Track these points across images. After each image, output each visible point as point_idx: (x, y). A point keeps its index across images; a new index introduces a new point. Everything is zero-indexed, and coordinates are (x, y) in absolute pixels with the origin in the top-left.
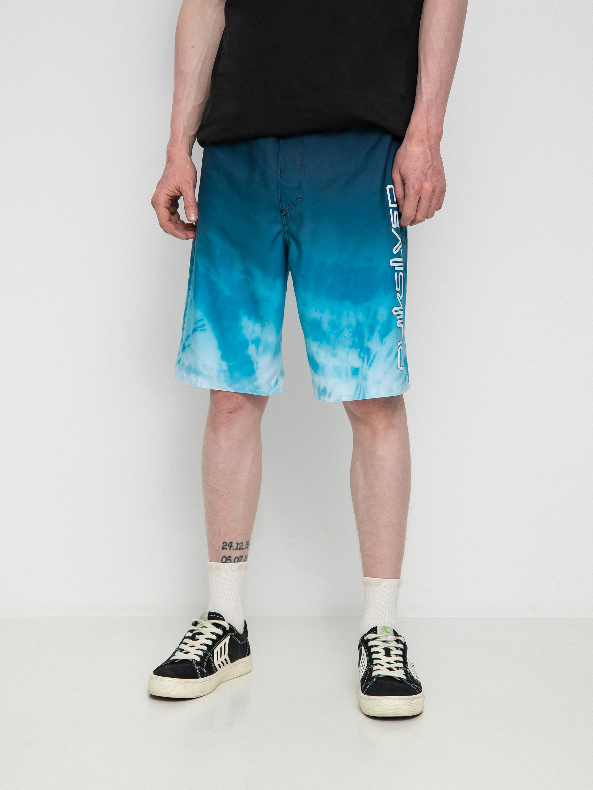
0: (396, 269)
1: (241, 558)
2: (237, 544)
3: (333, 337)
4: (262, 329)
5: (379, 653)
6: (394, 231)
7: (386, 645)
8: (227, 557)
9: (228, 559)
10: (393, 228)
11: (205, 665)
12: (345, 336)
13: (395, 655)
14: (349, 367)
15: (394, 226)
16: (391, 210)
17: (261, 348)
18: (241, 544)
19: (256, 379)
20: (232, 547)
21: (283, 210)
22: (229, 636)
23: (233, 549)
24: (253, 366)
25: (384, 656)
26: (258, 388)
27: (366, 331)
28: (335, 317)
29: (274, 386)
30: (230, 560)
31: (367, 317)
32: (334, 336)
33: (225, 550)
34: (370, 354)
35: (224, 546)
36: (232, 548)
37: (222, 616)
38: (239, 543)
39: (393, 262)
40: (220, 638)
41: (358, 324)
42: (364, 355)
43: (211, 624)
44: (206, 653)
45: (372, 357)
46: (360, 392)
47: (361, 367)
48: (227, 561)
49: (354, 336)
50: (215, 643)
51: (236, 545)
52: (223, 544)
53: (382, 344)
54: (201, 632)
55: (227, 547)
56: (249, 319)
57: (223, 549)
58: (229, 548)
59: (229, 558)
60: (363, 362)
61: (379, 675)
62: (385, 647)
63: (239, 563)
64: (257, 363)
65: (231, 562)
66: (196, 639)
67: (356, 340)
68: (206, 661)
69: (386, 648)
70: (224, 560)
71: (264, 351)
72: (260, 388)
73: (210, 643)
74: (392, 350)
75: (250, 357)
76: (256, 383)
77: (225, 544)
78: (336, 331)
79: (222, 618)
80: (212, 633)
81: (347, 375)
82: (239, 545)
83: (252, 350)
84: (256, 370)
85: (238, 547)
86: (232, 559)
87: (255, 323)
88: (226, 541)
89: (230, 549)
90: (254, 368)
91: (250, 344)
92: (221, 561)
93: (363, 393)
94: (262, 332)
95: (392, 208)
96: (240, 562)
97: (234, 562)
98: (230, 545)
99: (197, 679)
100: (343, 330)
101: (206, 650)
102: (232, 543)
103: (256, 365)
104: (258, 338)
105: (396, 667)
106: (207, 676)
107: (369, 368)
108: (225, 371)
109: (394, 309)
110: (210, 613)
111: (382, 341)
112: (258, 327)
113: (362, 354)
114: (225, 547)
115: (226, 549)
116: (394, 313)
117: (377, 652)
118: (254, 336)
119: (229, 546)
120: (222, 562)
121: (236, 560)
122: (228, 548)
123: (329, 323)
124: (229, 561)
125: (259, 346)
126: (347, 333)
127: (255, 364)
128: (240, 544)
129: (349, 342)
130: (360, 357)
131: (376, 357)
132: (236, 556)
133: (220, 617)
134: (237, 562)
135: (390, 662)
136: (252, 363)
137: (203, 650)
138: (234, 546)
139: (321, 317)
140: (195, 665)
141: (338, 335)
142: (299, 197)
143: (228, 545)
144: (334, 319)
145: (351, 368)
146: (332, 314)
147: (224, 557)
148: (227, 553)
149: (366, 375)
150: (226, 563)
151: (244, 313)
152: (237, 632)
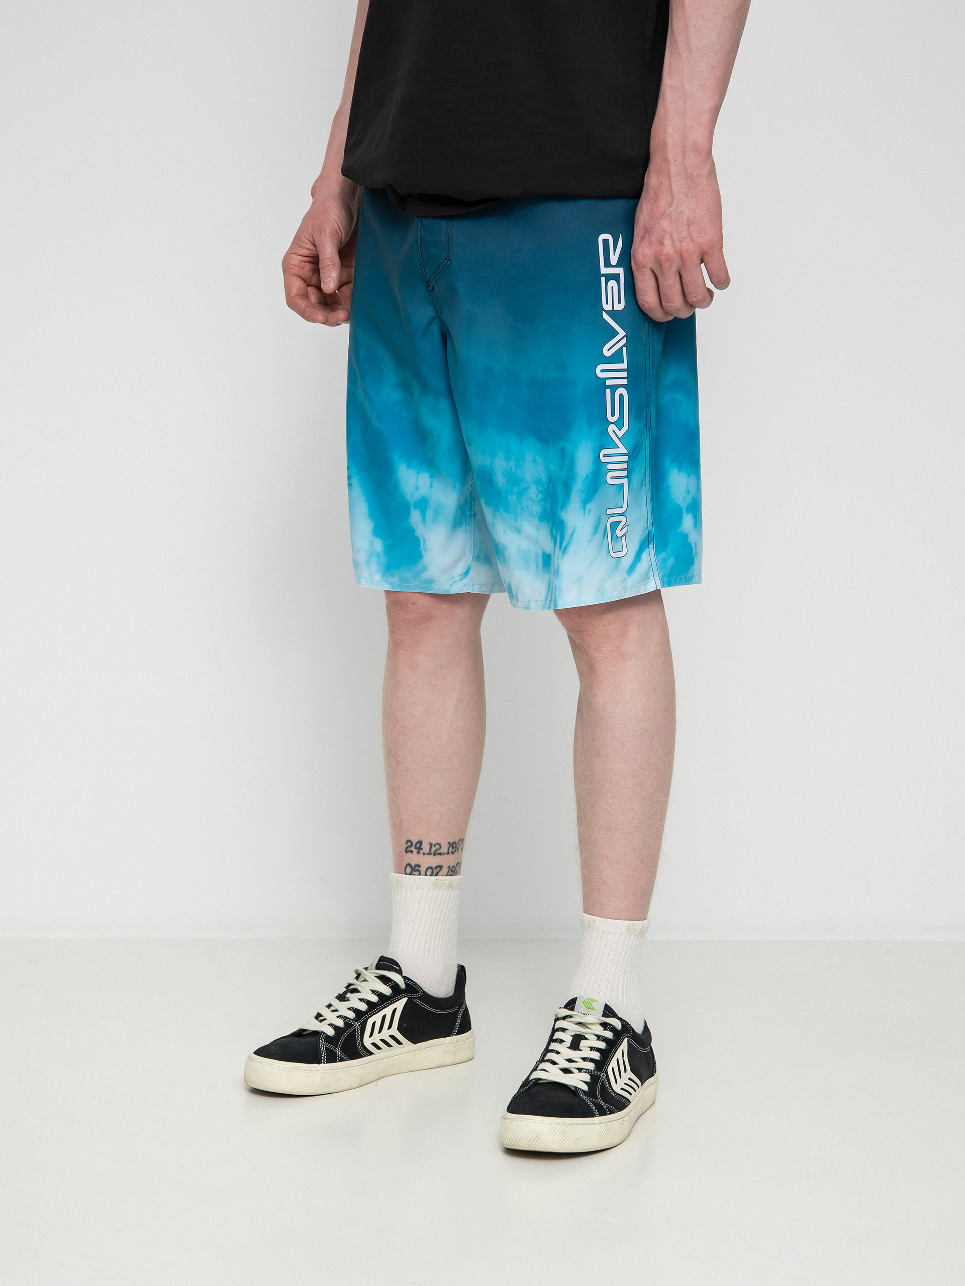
0: (609, 382)
1: (438, 869)
2: (431, 845)
3: (512, 498)
4: (432, 482)
5: (563, 1041)
6: (605, 316)
7: (580, 1030)
8: (413, 866)
9: (414, 870)
10: (606, 311)
11: (340, 1044)
12: (531, 498)
13: (590, 1047)
14: (540, 552)
15: (608, 307)
16: (603, 279)
17: (429, 514)
18: (438, 847)
19: (425, 569)
20: (422, 849)
21: (429, 281)
22: (406, 999)
23: (424, 854)
24: (419, 545)
25: (568, 1048)
26: (430, 581)
27: (560, 491)
28: (512, 464)
29: (459, 578)
30: (417, 870)
31: (562, 467)
32: (514, 497)
33: (409, 853)
34: (565, 532)
35: (407, 847)
36: (421, 852)
37: (398, 965)
38: (434, 843)
39: (602, 371)
40: (384, 1000)
41: (550, 479)
42: (557, 533)
43: (375, 977)
44: (351, 1024)
45: (567, 537)
46: (552, 596)
47: (552, 552)
48: (414, 873)
49: (545, 500)
50: (373, 1008)
51: (429, 846)
52: (407, 843)
53: (584, 513)
54: (358, 988)
55: (413, 848)
56: (409, 466)
57: (406, 851)
58: (417, 850)
59: (417, 868)
60: (555, 545)
61: (540, 1079)
62: (577, 1033)
63: (435, 877)
64: (424, 541)
65: (420, 875)
66: (346, 999)
67: (548, 506)
68: (344, 1037)
69: (580, 1035)
70: (409, 870)
71: (435, 520)
72: (434, 582)
73: (363, 1007)
74: (600, 523)
75: (413, 531)
76: (425, 575)
77: (409, 844)
78: (516, 489)
79: (398, 968)
80: (373, 992)
81: (537, 566)
82: (433, 846)
83: (415, 516)
84: (423, 552)
85: (433, 851)
86: (423, 870)
87: (418, 473)
88: (410, 839)
89: (418, 853)
90: (420, 549)
91: (412, 509)
92: (404, 872)
93: (555, 598)
94: (431, 486)
95: (604, 275)
96: (436, 875)
97: (426, 875)
98: (418, 845)
99: (319, 1064)
100: (528, 488)
101: (352, 1018)
102: (420, 842)
103: (424, 545)
104: (424, 497)
105: (578, 1069)
106: (342, 1060)
107: (563, 555)
108: (378, 555)
109: (603, 452)
110: (382, 959)
111: (584, 509)
112: (424, 479)
113: (554, 531)
114: (409, 849)
115: (412, 852)
116: (603, 460)
117: (561, 1040)
118: (417, 496)
119: (416, 848)
120: (406, 874)
121: (429, 872)
122: (415, 851)
123: (504, 474)
124: (417, 873)
125: (427, 511)
126: (534, 492)
127: (422, 543)
128: (435, 846)
129: (537, 509)
130: (552, 537)
131: (575, 536)
132: (429, 865)
133: (395, 967)
134: (430, 876)
135: (573, 1059)
136: (417, 541)
137: (346, 1018)
138: (426, 848)
139: (492, 463)
140: (322, 1041)
141: (520, 495)
142: (446, 258)
143: (414, 845)
144: (511, 468)
145: (543, 553)
146: (508, 458)
147: (409, 865)
148: (414, 858)
149: (558, 568)
150: (411, 876)
151: (400, 457)
152: (424, 992)
